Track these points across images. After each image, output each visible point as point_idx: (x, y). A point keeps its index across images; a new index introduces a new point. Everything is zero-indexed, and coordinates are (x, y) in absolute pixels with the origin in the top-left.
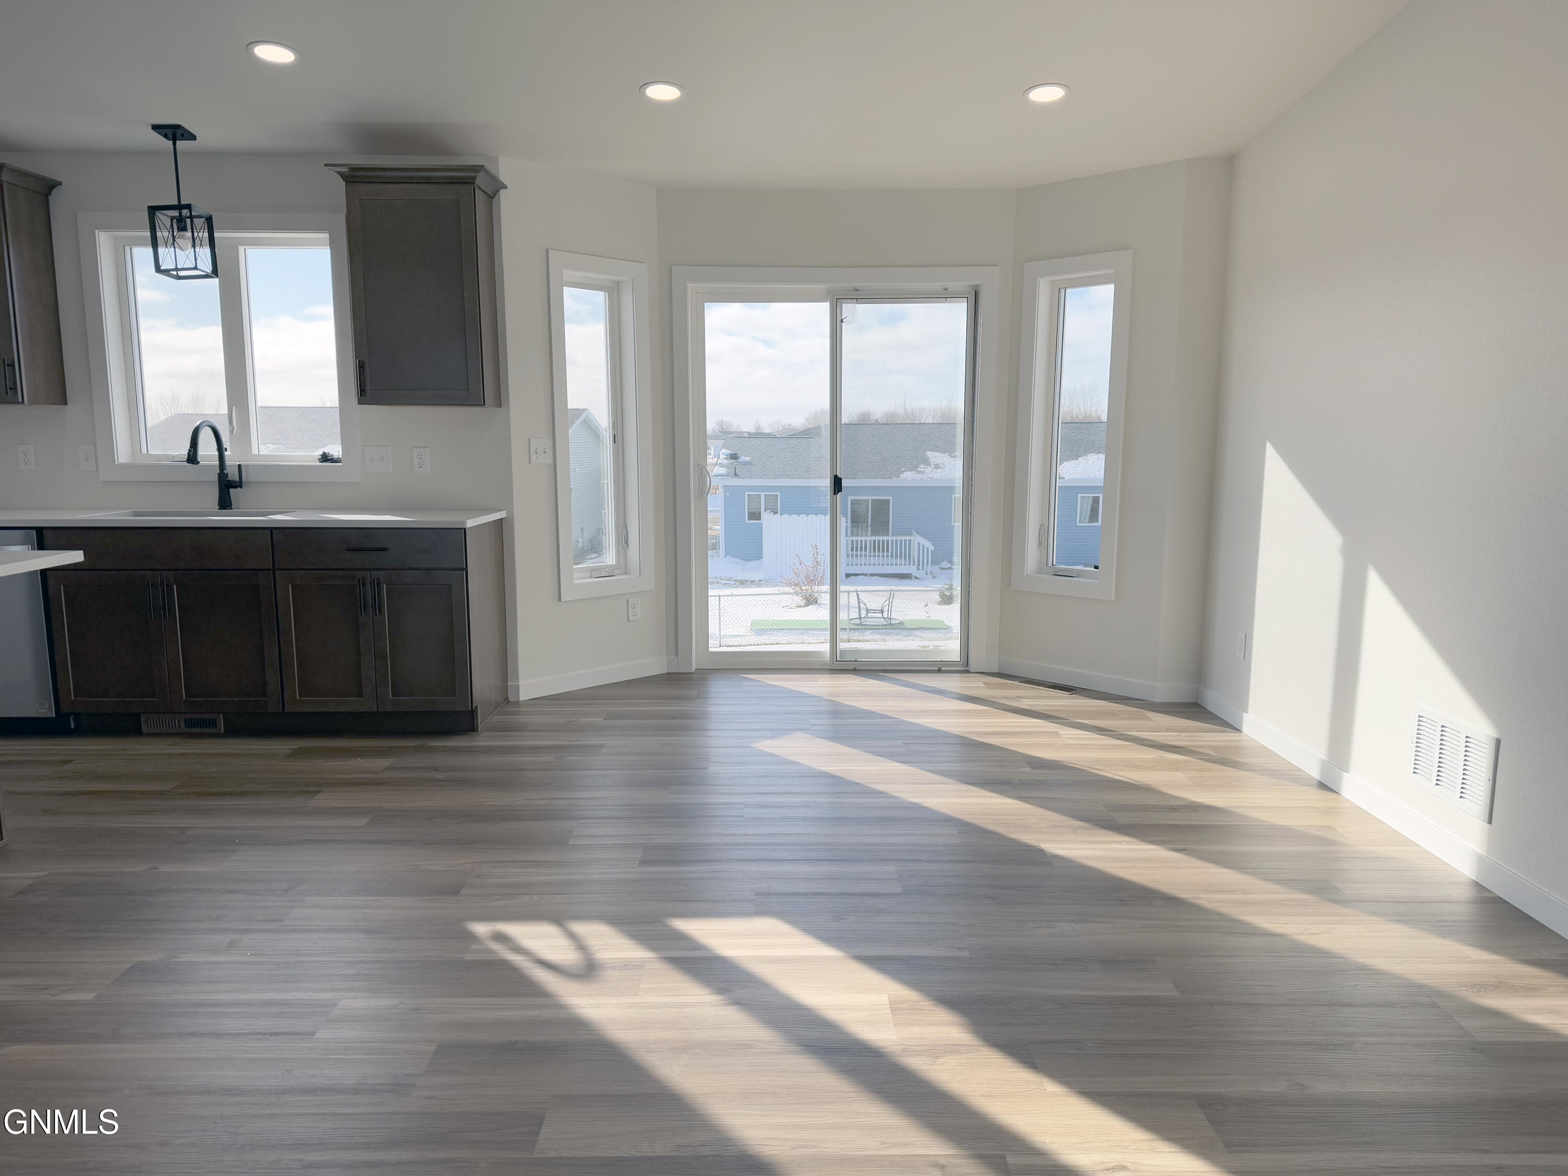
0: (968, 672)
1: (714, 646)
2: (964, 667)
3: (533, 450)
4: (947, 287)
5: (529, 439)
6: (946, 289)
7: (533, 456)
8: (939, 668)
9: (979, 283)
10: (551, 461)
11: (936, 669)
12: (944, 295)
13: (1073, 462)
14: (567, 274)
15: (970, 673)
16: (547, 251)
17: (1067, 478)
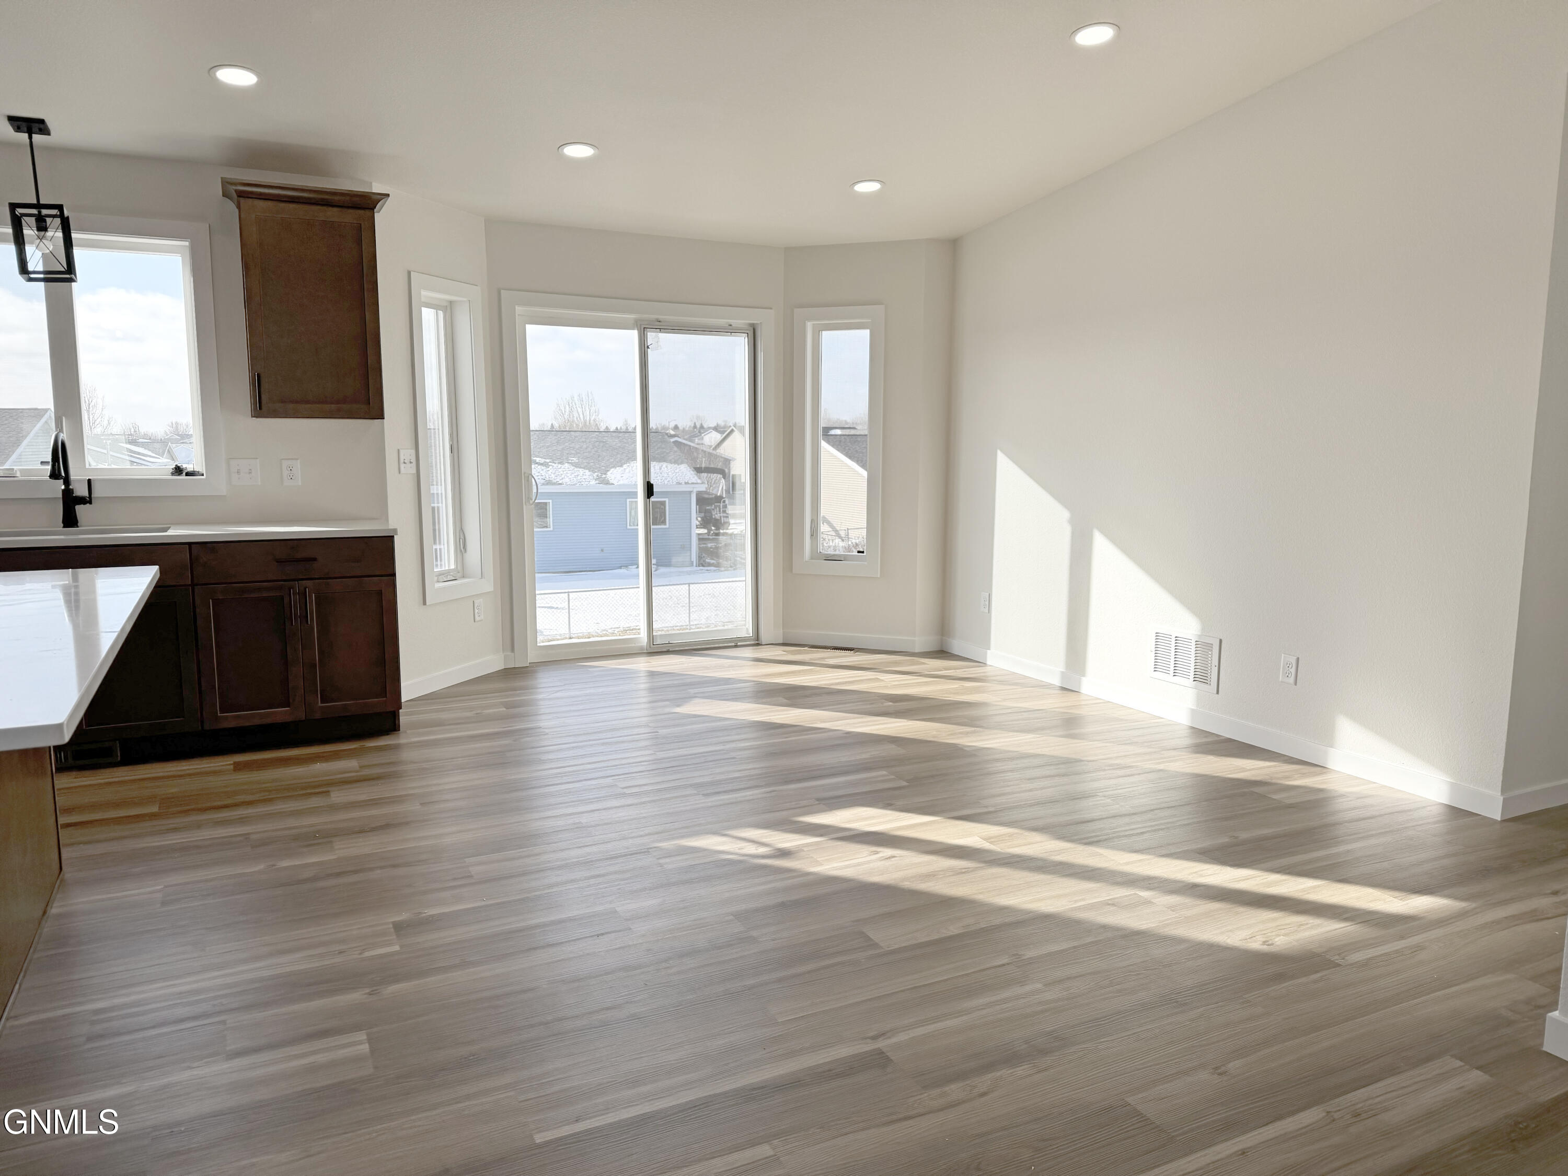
0: (758, 645)
1: (541, 641)
2: (757, 642)
3: (402, 461)
4: (732, 324)
5: (398, 450)
6: (730, 325)
7: (402, 466)
8: (736, 644)
9: (758, 322)
10: (414, 471)
11: (733, 644)
12: (730, 330)
13: (619, 470)
14: (425, 294)
15: (762, 645)
16: (409, 273)
17: (616, 484)
